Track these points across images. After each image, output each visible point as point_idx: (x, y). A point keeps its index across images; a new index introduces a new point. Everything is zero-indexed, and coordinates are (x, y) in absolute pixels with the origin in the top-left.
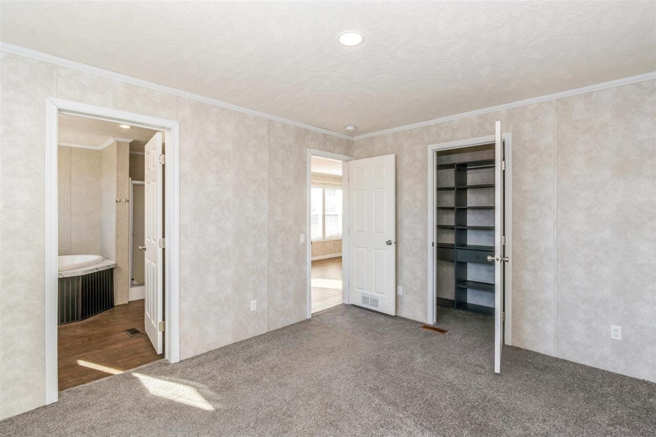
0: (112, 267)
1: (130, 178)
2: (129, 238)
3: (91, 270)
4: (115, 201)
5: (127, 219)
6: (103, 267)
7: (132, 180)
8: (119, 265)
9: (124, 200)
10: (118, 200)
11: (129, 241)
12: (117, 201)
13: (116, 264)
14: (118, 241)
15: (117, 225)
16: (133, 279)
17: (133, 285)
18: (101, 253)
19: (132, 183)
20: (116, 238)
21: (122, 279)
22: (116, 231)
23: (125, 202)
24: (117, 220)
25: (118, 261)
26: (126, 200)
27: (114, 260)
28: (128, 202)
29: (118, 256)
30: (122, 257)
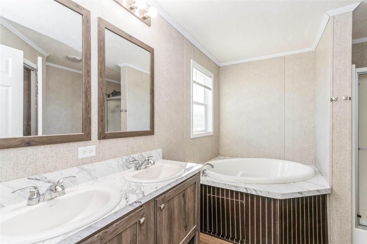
0: (324, 193)
1: (354, 66)
2: (352, 152)
3: (292, 193)
4: (329, 101)
5: (349, 125)
6: (310, 191)
7: (357, 67)
8: (335, 189)
9: (343, 98)
10: (334, 98)
11: (352, 158)
12: (332, 100)
13: (332, 189)
14: (334, 156)
15: (332, 134)
16: (359, 216)
17: (359, 225)
18: (314, 162)
19: (357, 73)
20: (331, 152)
21: (341, 212)
22: (331, 142)
23: (344, 100)
24: (333, 126)
25: (333, 184)
26: (347, 97)
27: (328, 182)
28: (350, 100)
29: (333, 178)
30: (341, 180)
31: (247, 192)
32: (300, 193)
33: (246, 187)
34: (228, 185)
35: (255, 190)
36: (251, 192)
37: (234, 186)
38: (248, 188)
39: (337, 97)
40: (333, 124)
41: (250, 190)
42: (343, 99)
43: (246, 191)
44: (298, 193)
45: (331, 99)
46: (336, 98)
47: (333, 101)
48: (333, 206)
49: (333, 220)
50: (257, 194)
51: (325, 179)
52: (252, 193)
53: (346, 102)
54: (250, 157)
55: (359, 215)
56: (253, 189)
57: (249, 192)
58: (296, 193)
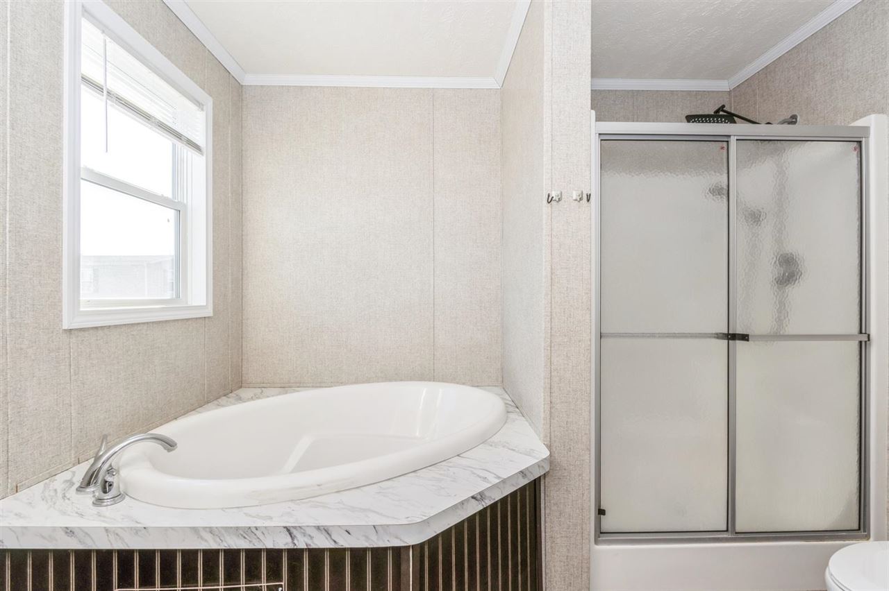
1: (594, 114)
2: (590, 349)
4: (545, 200)
6: (504, 481)
7: (598, 119)
9: (574, 195)
10: (553, 194)
11: (590, 359)
12: (550, 200)
13: (551, 460)
15: (549, 297)
16: (601, 512)
17: (601, 533)
18: (500, 379)
19: (599, 134)
20: (549, 348)
21: (570, 515)
22: (548, 318)
23: (576, 200)
24: (552, 274)
25: (553, 439)
26: (582, 192)
27: (542, 436)
28: (588, 200)
29: (552, 421)
30: (569, 425)
31: (291, 546)
32: (479, 497)
33: (287, 525)
34: (211, 530)
35: (326, 531)
36: (309, 542)
37: (237, 528)
38: (295, 527)
39: (561, 193)
40: (552, 269)
41: (304, 534)
42: (574, 198)
43: (289, 539)
44: (473, 500)
45: (549, 196)
46: (559, 192)
47: (553, 202)
48: (552, 502)
49: (552, 543)
50: (332, 545)
51: (530, 425)
52: (313, 546)
53: (579, 207)
54: (342, 384)
55: (602, 508)
56: (318, 528)
57: (301, 544)
58: (467, 500)
